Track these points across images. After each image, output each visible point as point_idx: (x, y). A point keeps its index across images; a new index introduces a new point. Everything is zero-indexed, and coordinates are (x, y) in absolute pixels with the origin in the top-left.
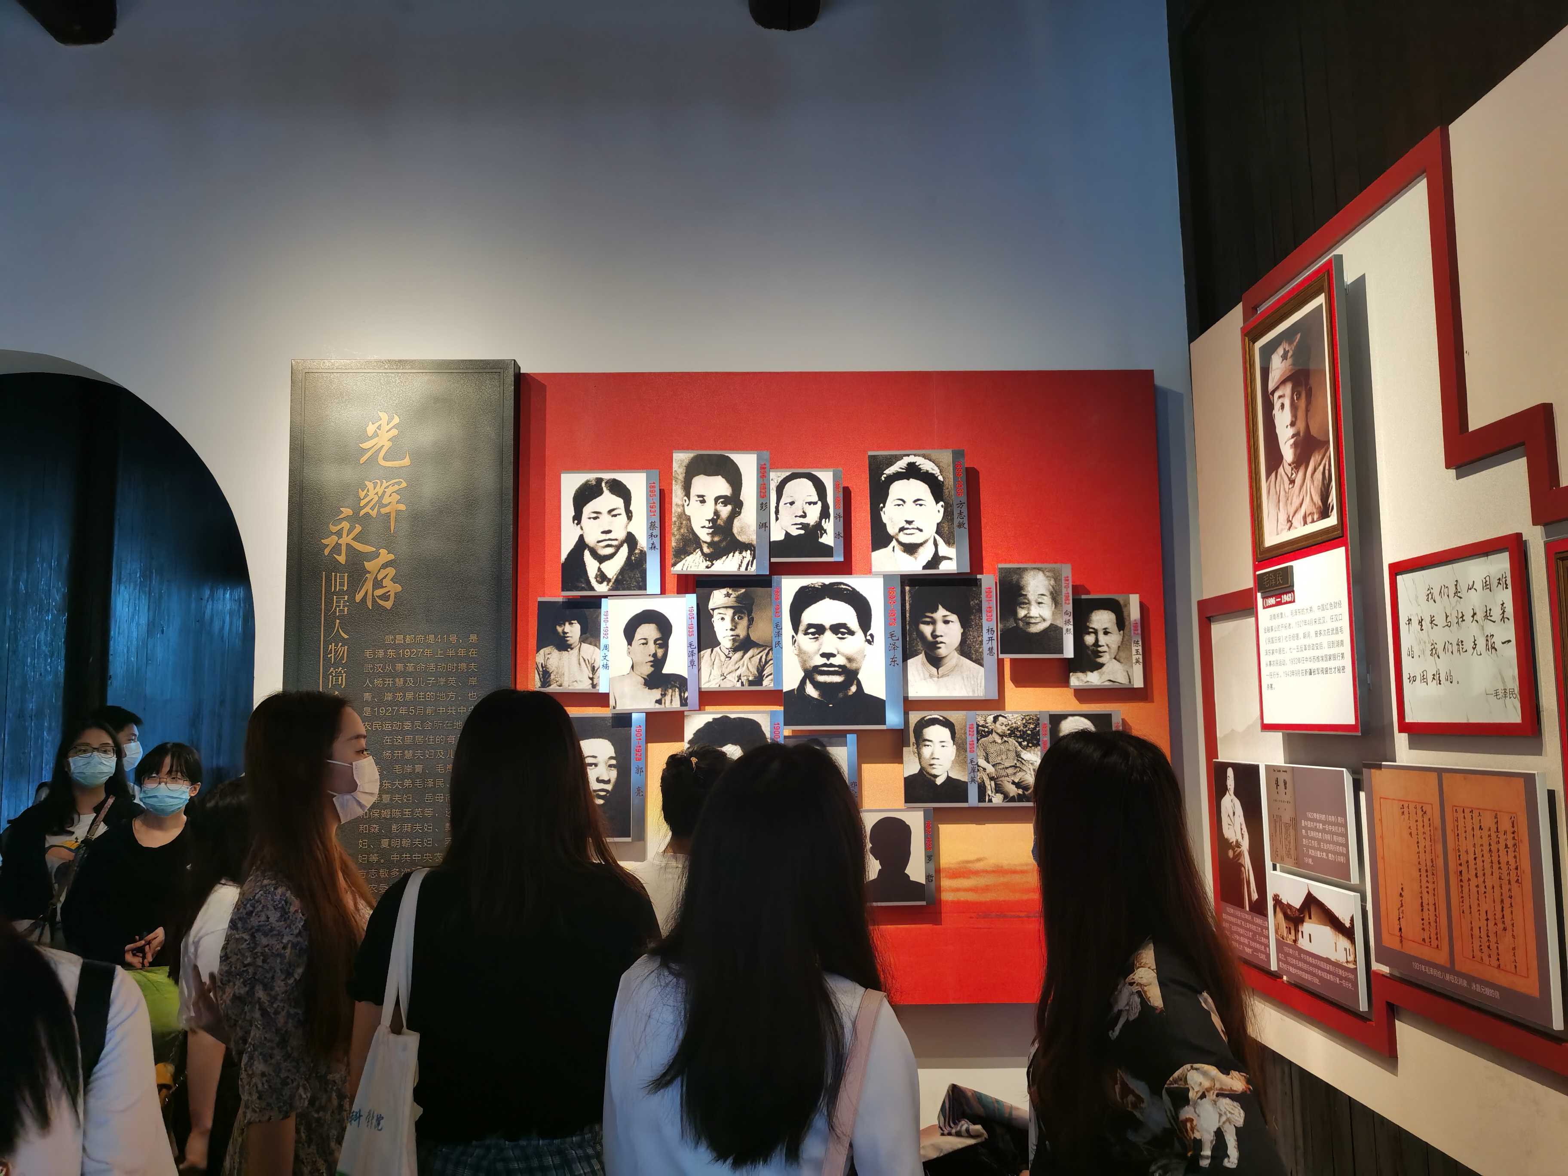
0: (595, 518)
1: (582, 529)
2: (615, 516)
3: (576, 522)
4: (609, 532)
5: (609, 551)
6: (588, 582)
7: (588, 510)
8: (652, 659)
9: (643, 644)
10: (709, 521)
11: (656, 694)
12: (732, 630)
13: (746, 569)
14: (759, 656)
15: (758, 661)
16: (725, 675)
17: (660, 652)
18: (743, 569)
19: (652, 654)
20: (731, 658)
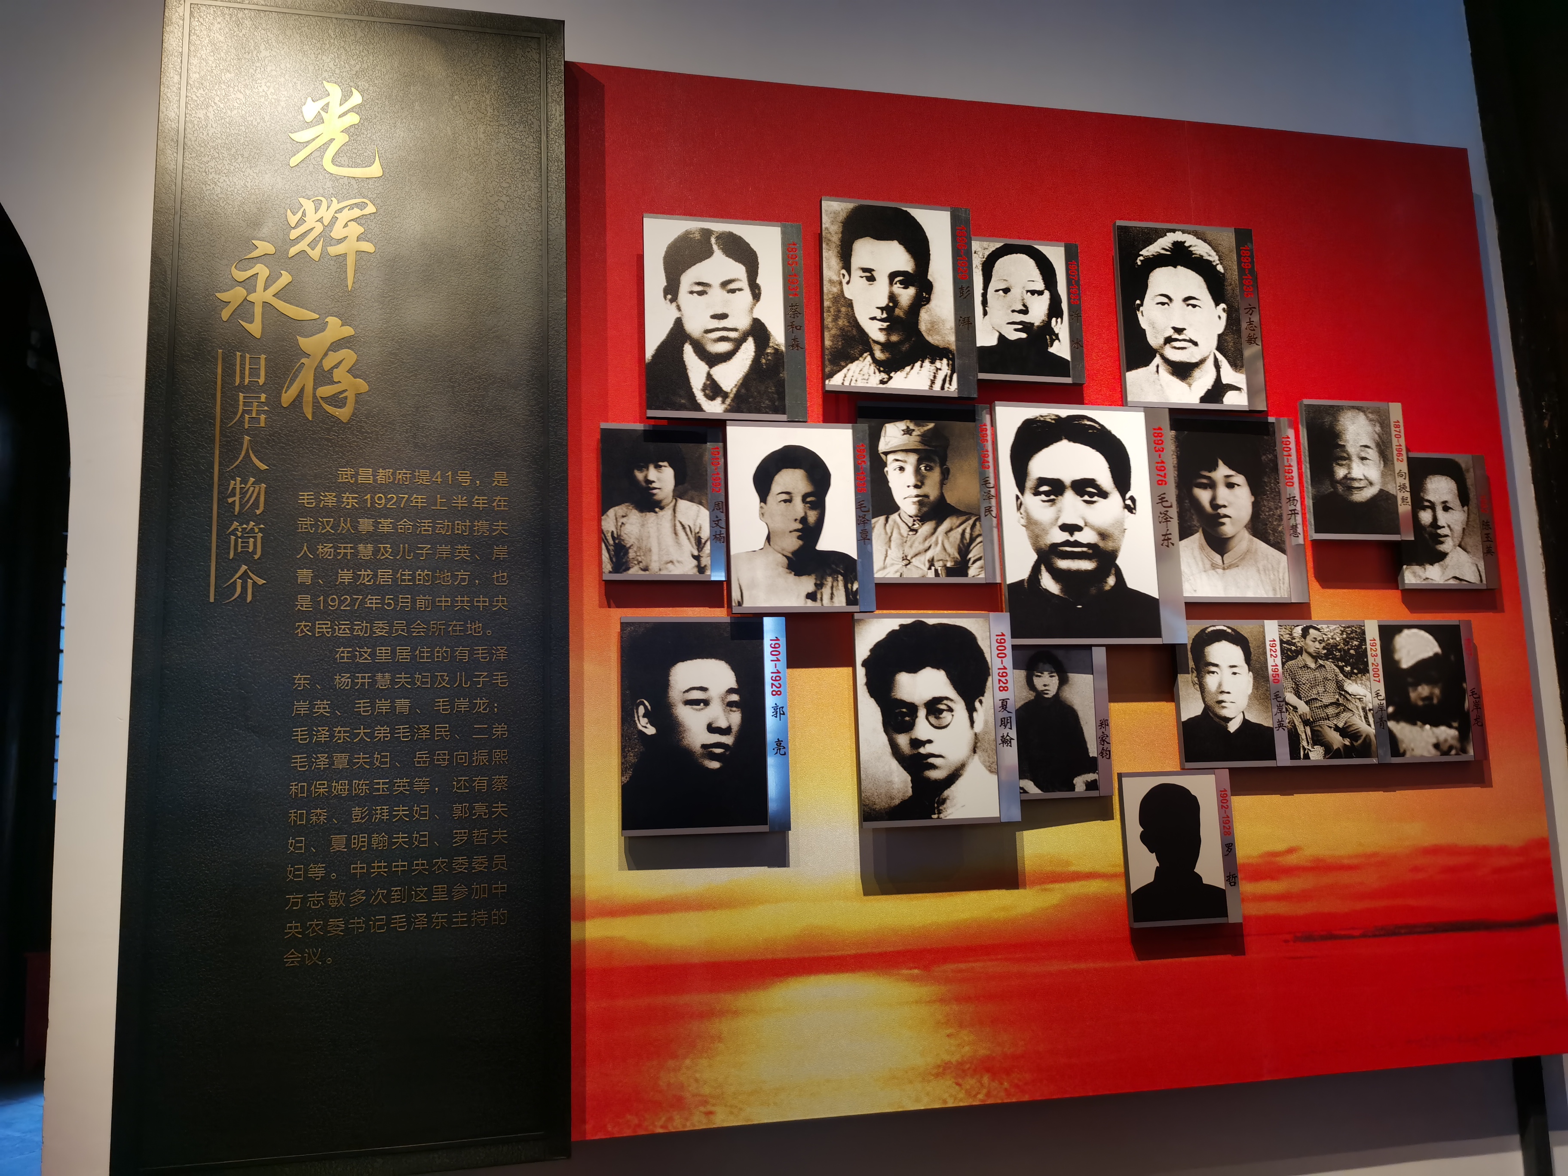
0: (700, 293)
1: (679, 308)
2: (733, 291)
3: (669, 297)
4: (724, 316)
5: (724, 347)
6: (692, 396)
7: (688, 279)
8: (800, 526)
9: (785, 501)
10: (882, 309)
11: (808, 584)
12: (916, 486)
13: (943, 388)
14: (960, 530)
15: (959, 537)
16: (909, 558)
17: (812, 516)
18: (937, 387)
19: (799, 518)
20: (916, 531)
